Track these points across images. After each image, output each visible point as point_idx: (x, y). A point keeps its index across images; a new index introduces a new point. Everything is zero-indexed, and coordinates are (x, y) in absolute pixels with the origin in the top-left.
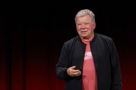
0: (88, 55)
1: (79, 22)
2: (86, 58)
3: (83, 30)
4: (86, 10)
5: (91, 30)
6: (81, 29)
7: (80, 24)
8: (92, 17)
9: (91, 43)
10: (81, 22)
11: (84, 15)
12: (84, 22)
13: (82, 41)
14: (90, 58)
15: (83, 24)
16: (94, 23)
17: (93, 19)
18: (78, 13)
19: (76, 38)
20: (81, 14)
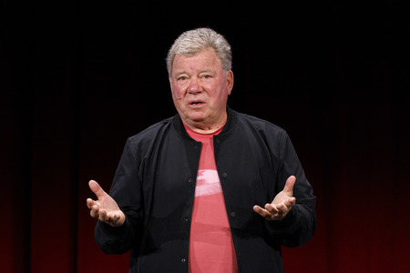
0: (209, 181)
1: (182, 71)
2: (200, 191)
3: (193, 98)
4: (204, 31)
5: (220, 97)
6: (186, 92)
7: (183, 78)
8: (223, 55)
9: (218, 141)
10: (190, 71)
11: (200, 50)
12: (198, 68)
13: (188, 132)
14: (212, 192)
15: (194, 78)
16: (228, 74)
17: (227, 61)
18: (177, 41)
19: (166, 123)
20: (189, 45)
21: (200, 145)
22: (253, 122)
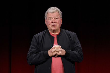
1: (50, 17)
6: (51, 22)
7: (50, 19)
8: (60, 14)
10: (52, 17)
11: (55, 12)
12: (55, 16)
15: (54, 18)
16: (61, 19)
19: (44, 32)
21: (54, 37)
22: (67, 32)
